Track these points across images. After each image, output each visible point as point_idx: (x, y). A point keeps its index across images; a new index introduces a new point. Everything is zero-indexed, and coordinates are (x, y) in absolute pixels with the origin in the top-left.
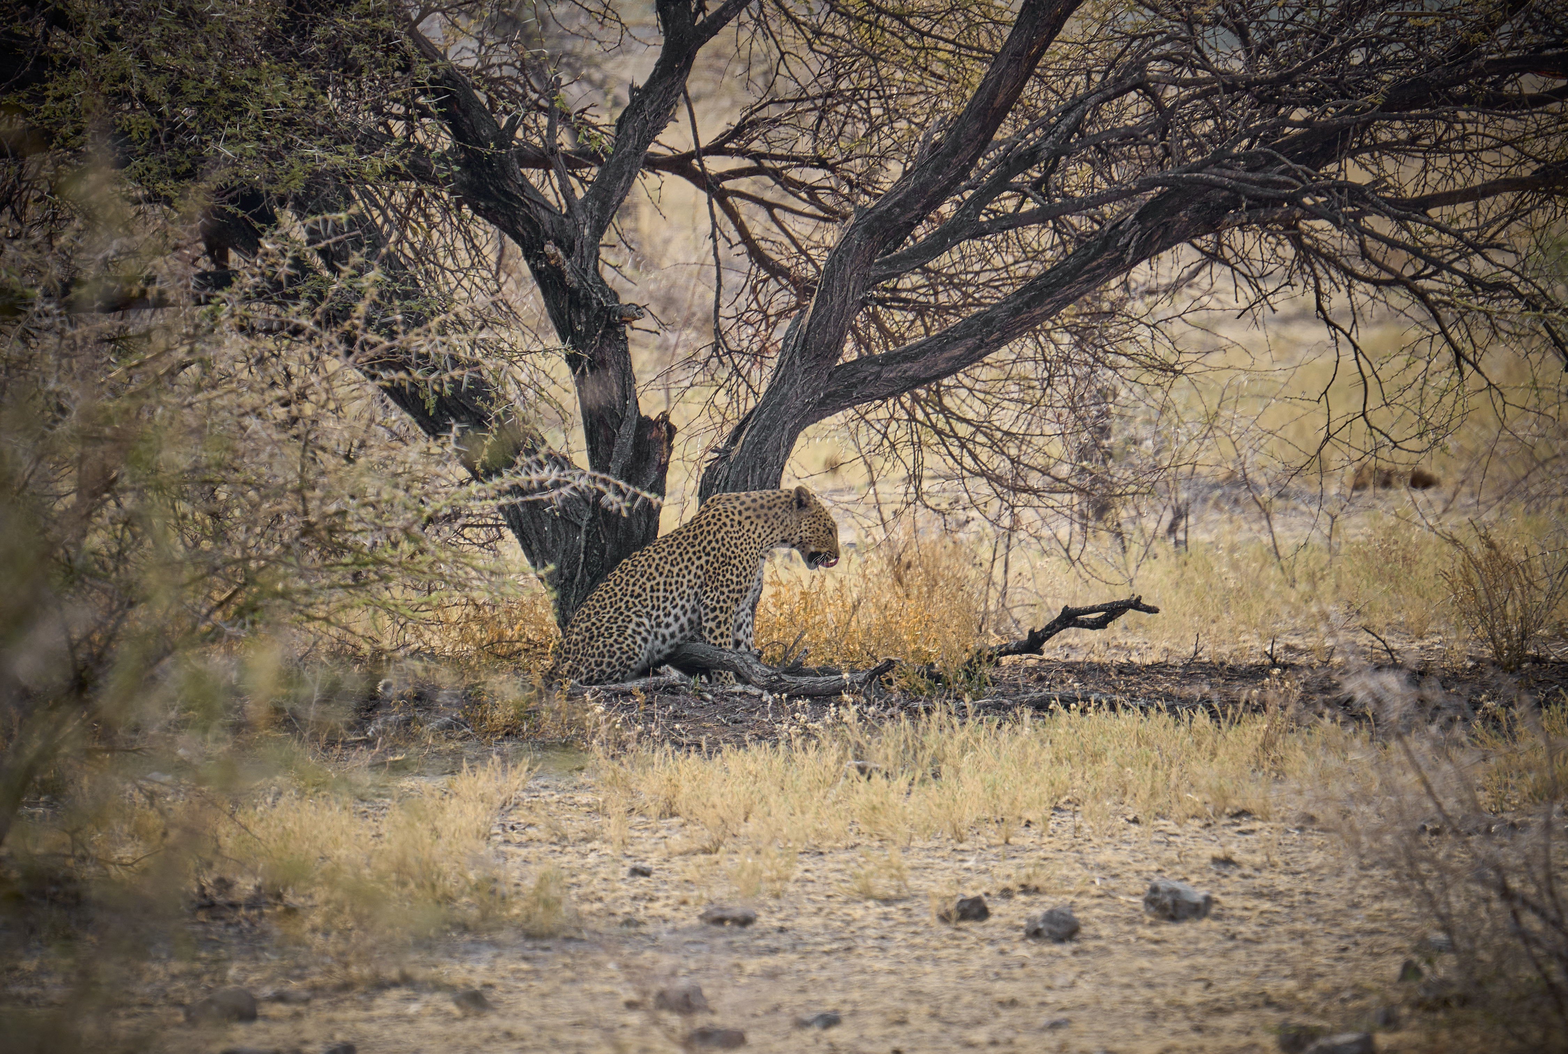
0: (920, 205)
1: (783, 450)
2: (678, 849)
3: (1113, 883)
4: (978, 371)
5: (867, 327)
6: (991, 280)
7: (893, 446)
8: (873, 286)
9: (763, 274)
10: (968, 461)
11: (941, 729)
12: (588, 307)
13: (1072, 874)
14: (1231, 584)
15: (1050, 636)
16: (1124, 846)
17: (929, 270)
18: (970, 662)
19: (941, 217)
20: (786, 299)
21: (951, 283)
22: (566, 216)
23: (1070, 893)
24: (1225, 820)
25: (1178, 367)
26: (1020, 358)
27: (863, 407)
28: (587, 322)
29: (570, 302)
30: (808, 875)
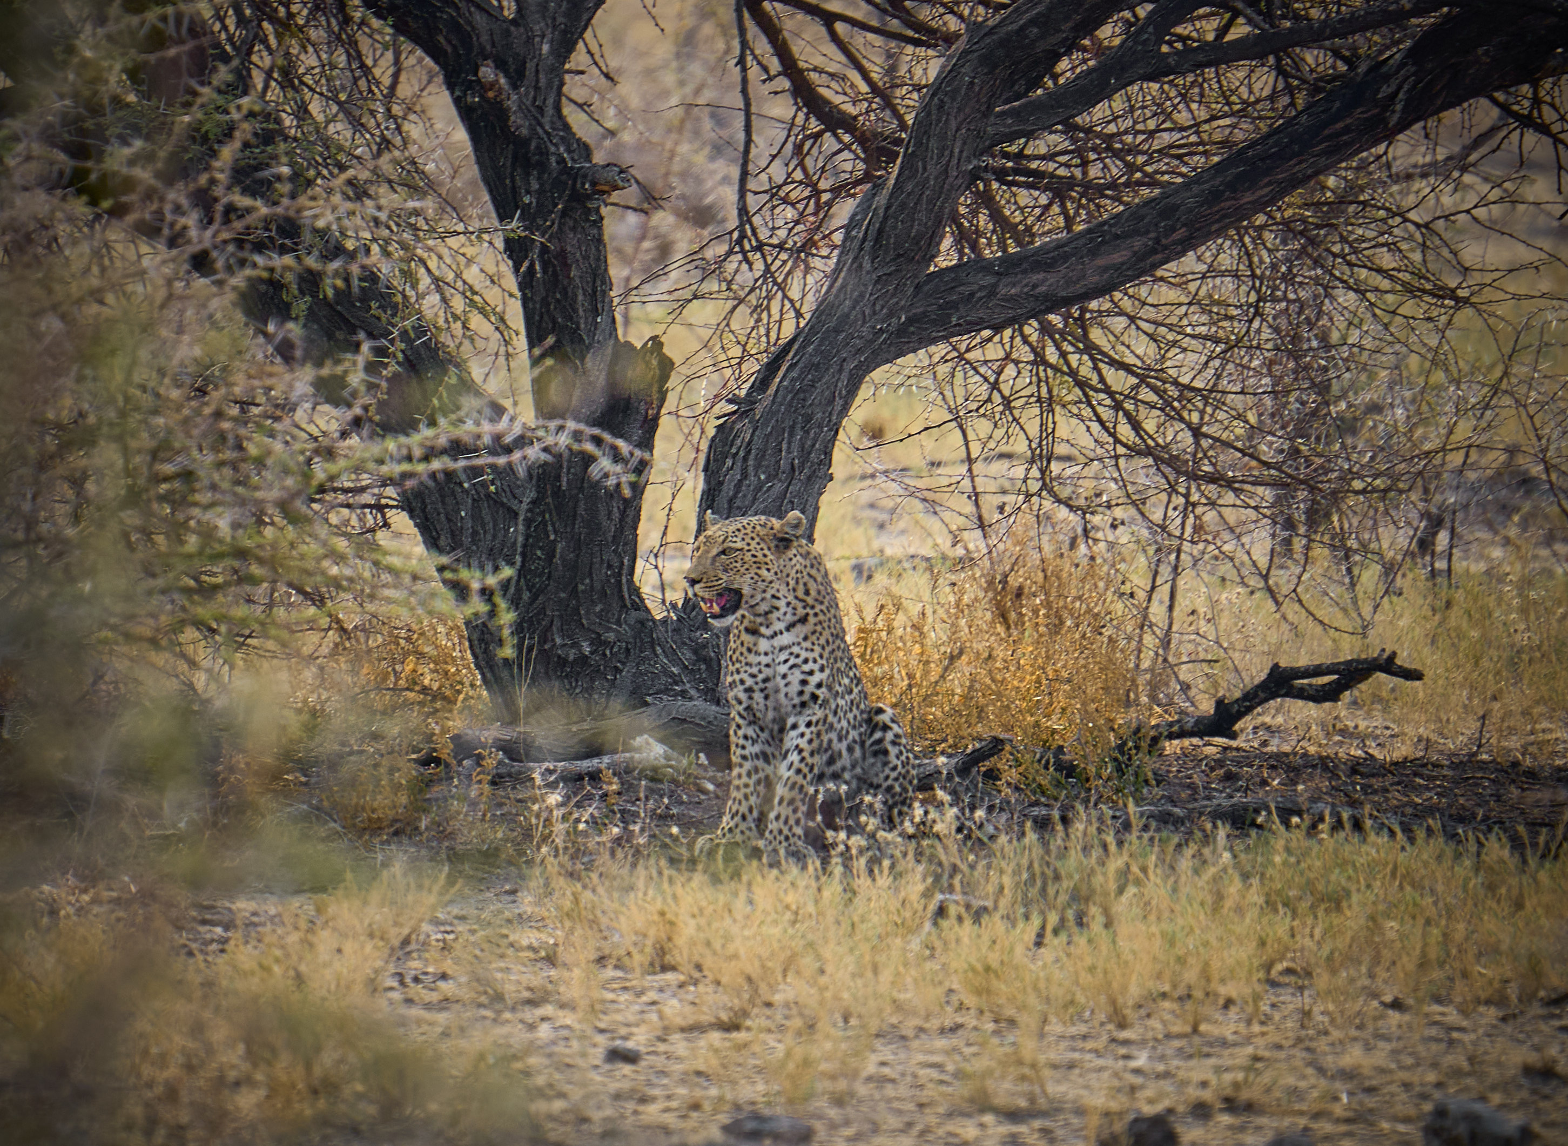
0: (1070, 24)
1: (839, 403)
2: (679, 1021)
3: (1371, 1102)
4: (1143, 291)
5: (975, 213)
6: (1171, 146)
7: (1007, 403)
8: (988, 150)
9: (814, 125)
10: (1125, 431)
11: (1086, 850)
12: (542, 166)
13: (1302, 1084)
14: (1522, 639)
15: (1249, 710)
16: (1381, 1044)
17: (1077, 128)
18: (1121, 748)
19: (1098, 43)
20: (848, 166)
21: (1109, 148)
22: (514, 22)
23: (1301, 1113)
24: (1536, 1009)
25: (1461, 293)
26: (1213, 271)
27: (963, 342)
28: (541, 192)
29: (515, 158)
30: (886, 1071)
